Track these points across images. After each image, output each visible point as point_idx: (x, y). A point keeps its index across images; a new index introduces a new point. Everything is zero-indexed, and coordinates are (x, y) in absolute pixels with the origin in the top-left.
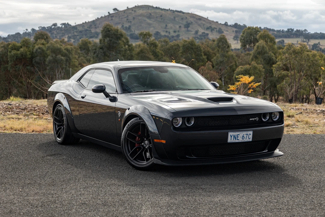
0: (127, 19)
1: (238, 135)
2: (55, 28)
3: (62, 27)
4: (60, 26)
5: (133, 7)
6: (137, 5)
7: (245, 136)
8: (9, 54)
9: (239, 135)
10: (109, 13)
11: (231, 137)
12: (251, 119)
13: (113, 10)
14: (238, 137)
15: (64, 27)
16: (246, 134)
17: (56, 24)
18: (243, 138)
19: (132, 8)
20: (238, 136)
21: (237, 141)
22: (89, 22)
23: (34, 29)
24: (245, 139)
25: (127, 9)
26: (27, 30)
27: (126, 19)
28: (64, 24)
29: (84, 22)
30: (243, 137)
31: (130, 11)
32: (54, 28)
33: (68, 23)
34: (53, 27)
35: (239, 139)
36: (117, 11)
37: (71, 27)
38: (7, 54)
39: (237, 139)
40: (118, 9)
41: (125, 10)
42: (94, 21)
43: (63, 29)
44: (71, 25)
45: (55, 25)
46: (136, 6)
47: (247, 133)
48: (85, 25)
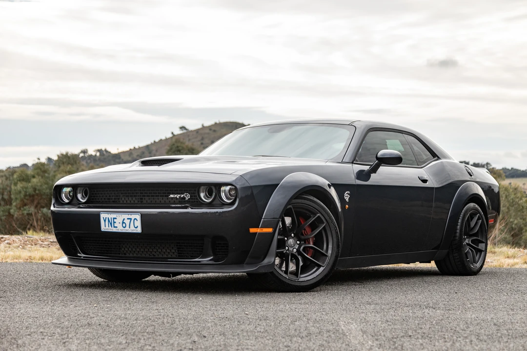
0: (202, 144)
1: (114, 218)
2: (84, 156)
3: (96, 155)
4: (94, 154)
5: (212, 125)
6: (218, 122)
7: (127, 222)
8: (13, 187)
9: (116, 218)
10: (172, 133)
11: (105, 221)
12: (172, 196)
13: (179, 129)
14: (114, 222)
15: (100, 155)
16: (128, 219)
17: (87, 150)
18: (124, 226)
19: (209, 126)
20: (115, 220)
21: (114, 230)
22: (140, 148)
23: (51, 159)
24: (127, 228)
25: (201, 128)
26: (39, 159)
27: (199, 143)
28: (100, 151)
29: (132, 148)
30: (123, 223)
31: (207, 131)
32: (82, 157)
33: (105, 150)
34: (82, 155)
35: (117, 227)
36: (185, 131)
37: (110, 154)
38: (10, 187)
39: (114, 227)
40: (187, 127)
41: (199, 129)
42: (147, 147)
43: (97, 159)
44: (110, 152)
45: (84, 152)
46: (216, 123)
47: (130, 216)
48: (133, 152)
